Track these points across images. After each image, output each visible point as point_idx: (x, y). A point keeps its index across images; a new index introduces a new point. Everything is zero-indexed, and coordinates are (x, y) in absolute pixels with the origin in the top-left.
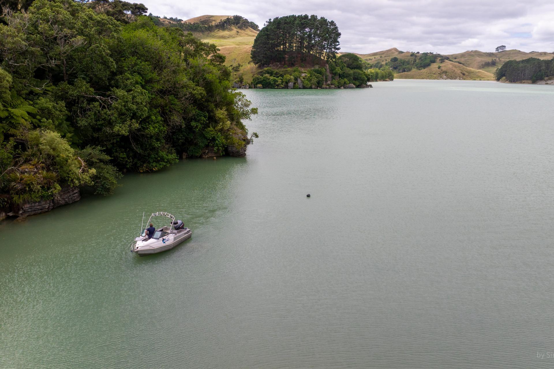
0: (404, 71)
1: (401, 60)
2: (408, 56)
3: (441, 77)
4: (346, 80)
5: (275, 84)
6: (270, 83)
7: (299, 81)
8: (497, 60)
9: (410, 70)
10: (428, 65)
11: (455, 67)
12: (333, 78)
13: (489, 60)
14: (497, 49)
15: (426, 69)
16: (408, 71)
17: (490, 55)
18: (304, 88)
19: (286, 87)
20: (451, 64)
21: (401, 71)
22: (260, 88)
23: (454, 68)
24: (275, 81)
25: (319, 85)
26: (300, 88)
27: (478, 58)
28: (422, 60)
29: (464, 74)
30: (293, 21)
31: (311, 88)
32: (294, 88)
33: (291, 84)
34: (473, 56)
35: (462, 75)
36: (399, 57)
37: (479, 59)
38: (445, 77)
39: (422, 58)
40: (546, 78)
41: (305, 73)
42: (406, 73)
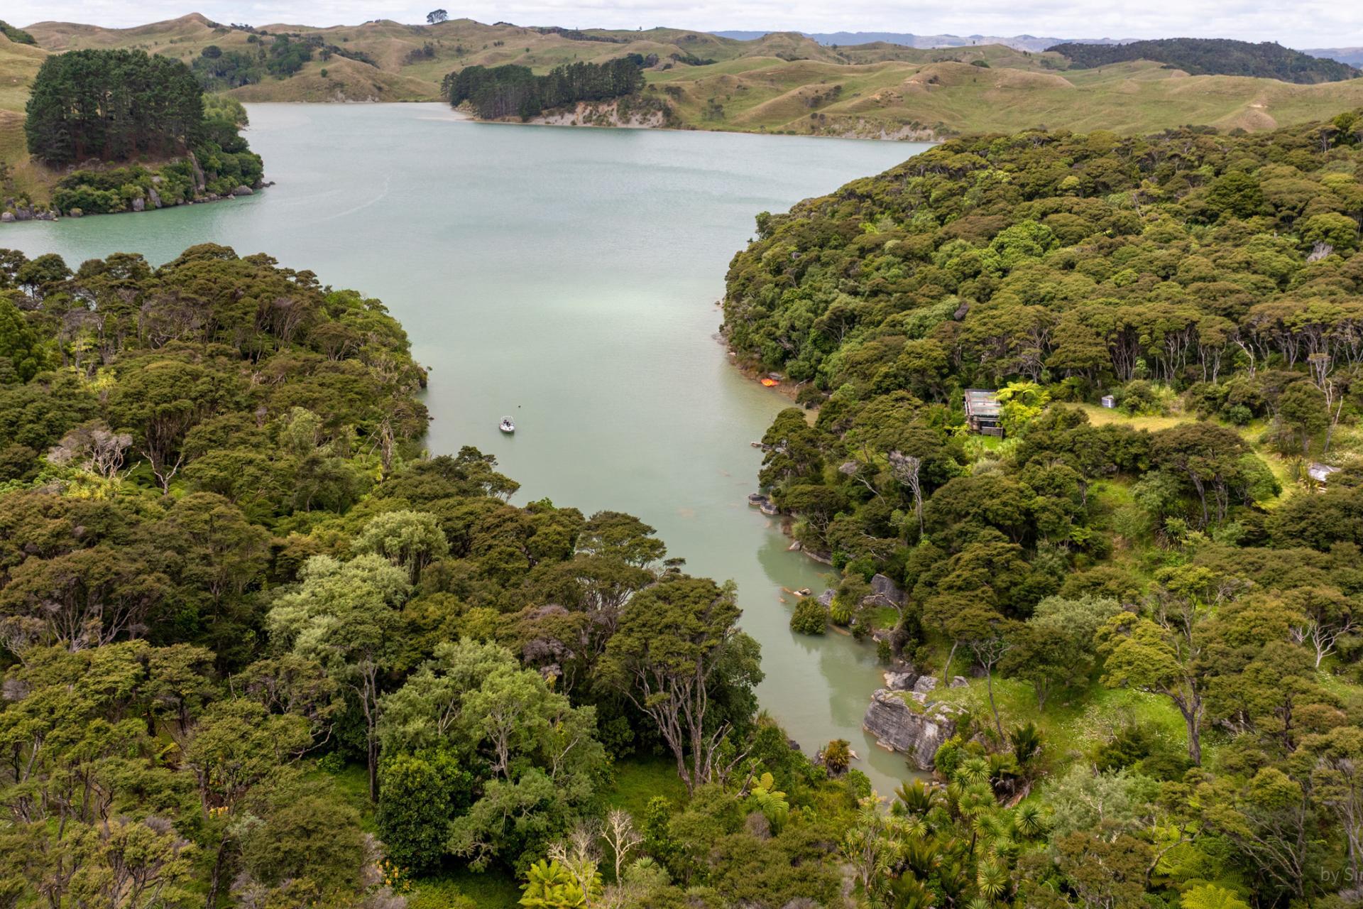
0: (245, 83)
1: (229, 54)
2: (242, 43)
3: (333, 96)
4: (231, 178)
5: (106, 203)
6: (95, 203)
7: (153, 194)
8: (435, 42)
9: (257, 80)
10: (298, 67)
11: (359, 72)
12: (207, 179)
13: (419, 43)
14: (430, 16)
15: (295, 77)
16: (253, 83)
17: (418, 30)
18: (165, 206)
19: (130, 208)
20: (349, 65)
21: (238, 83)
22: (78, 216)
23: (357, 76)
24: (107, 199)
25: (188, 197)
26: (157, 208)
27: (393, 39)
28: (279, 54)
29: (380, 89)
30: (104, 66)
31: (176, 204)
32: (146, 209)
33: (138, 202)
34: (382, 33)
35: (376, 91)
36: (219, 42)
37: (398, 42)
38: (340, 95)
39: (280, 50)
40: (545, 112)
41: (156, 174)
42: (249, 87)
